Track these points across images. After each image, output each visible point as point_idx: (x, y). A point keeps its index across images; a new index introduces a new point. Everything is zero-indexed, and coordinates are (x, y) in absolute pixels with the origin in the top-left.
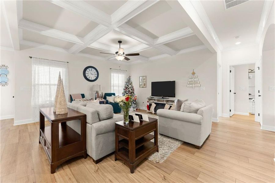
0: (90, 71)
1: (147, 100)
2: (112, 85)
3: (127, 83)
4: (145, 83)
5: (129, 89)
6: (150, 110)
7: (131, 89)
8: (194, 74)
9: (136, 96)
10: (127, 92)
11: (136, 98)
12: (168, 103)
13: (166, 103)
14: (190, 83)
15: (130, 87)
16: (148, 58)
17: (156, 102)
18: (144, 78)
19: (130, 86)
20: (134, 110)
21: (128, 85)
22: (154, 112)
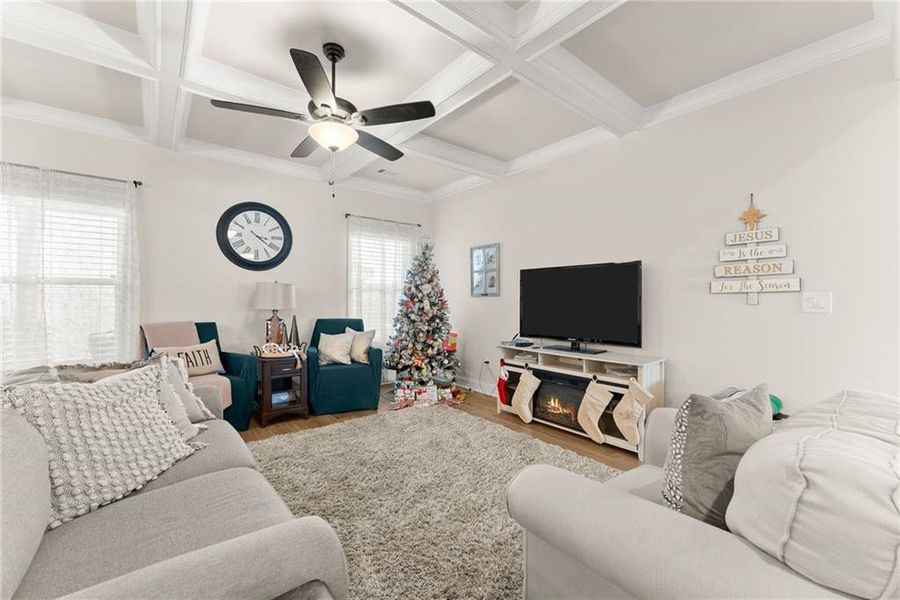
0: (249, 222)
1: (501, 355)
2: (354, 284)
3: (414, 275)
4: (494, 274)
5: (421, 301)
6: (510, 404)
7: (433, 304)
8: (753, 217)
9: (455, 335)
10: (413, 317)
11: (452, 340)
12: (600, 377)
13: (590, 376)
14: (727, 270)
15: (425, 292)
16: (506, 160)
17: (540, 366)
18: (492, 252)
19: (427, 288)
20: (443, 399)
21: (417, 287)
22: (528, 416)
